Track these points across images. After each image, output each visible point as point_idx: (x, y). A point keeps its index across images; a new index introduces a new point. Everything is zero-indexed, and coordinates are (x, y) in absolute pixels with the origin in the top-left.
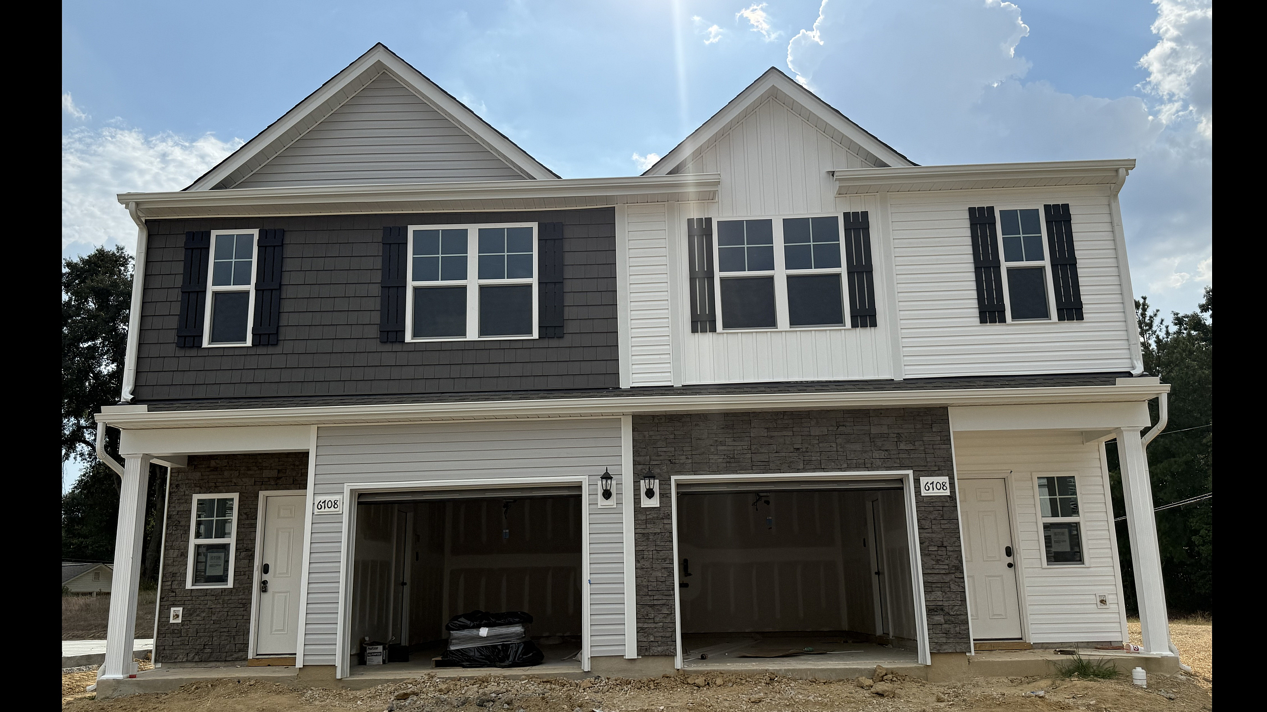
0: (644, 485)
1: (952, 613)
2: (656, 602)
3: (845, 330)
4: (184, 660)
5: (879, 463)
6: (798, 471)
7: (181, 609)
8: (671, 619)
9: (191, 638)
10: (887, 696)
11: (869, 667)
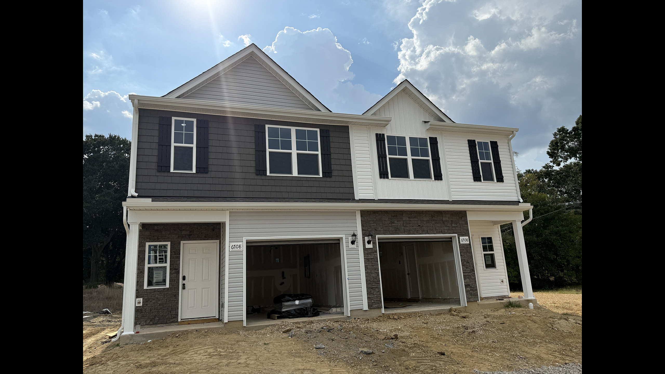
0: (367, 239)
1: (472, 287)
2: (373, 287)
3: (432, 181)
4: (144, 324)
5: (446, 231)
6: (420, 234)
7: (142, 299)
8: (379, 293)
9: (147, 313)
10: (467, 318)
11: (447, 308)
